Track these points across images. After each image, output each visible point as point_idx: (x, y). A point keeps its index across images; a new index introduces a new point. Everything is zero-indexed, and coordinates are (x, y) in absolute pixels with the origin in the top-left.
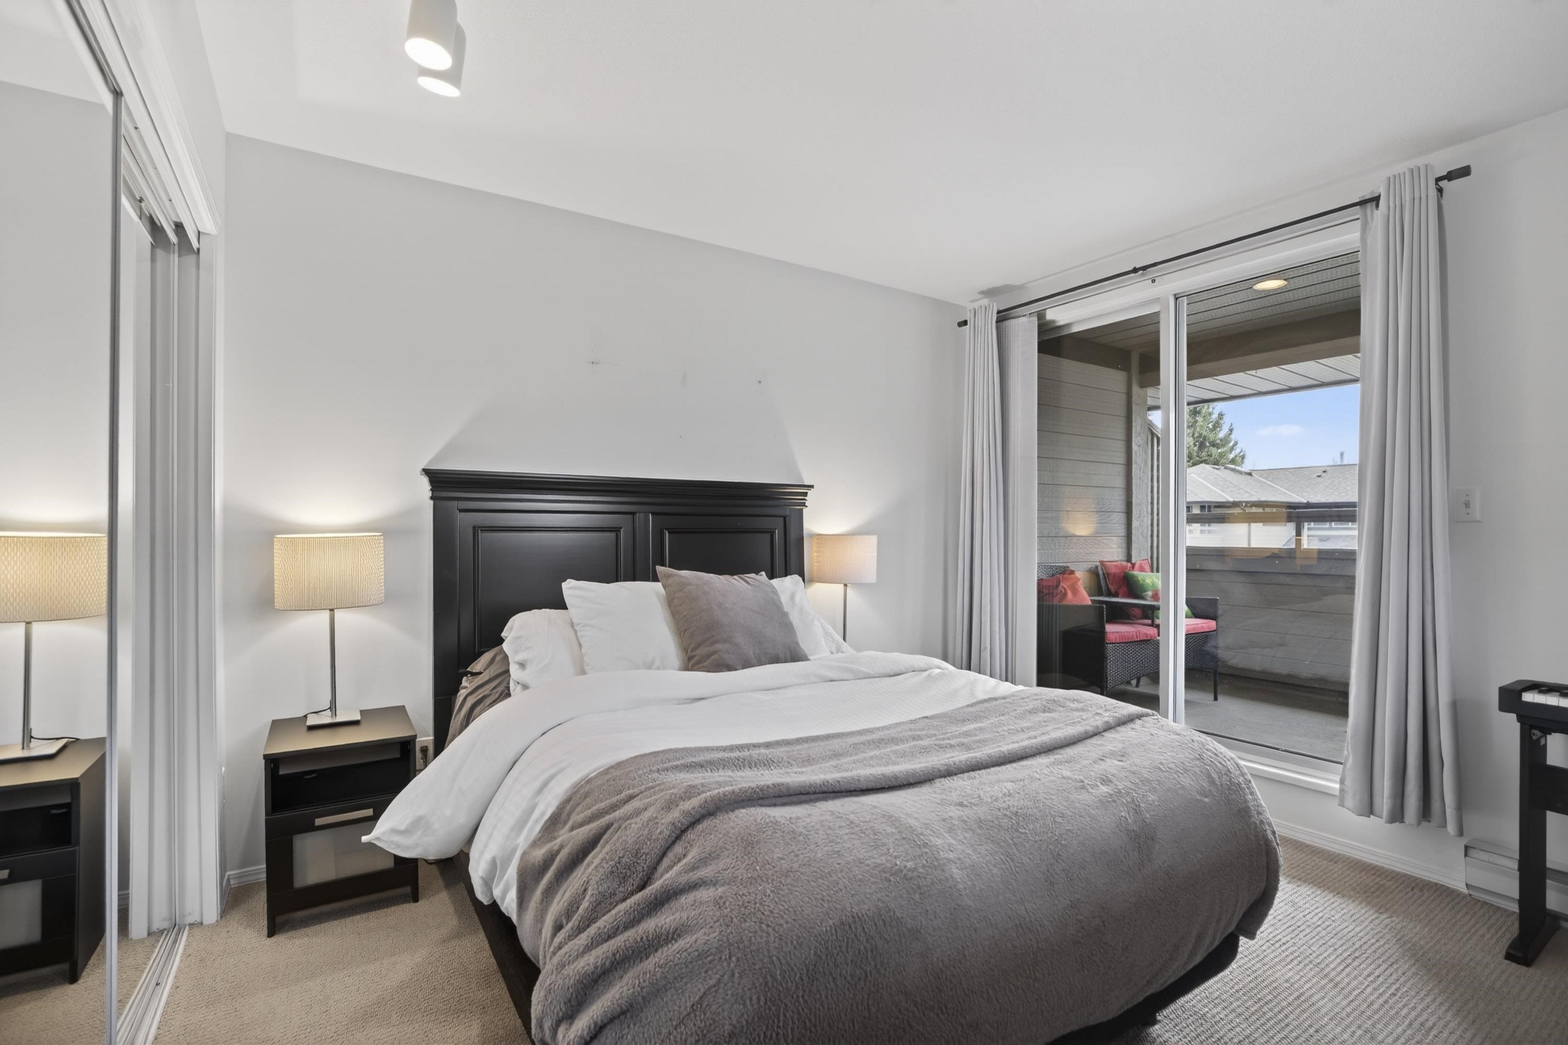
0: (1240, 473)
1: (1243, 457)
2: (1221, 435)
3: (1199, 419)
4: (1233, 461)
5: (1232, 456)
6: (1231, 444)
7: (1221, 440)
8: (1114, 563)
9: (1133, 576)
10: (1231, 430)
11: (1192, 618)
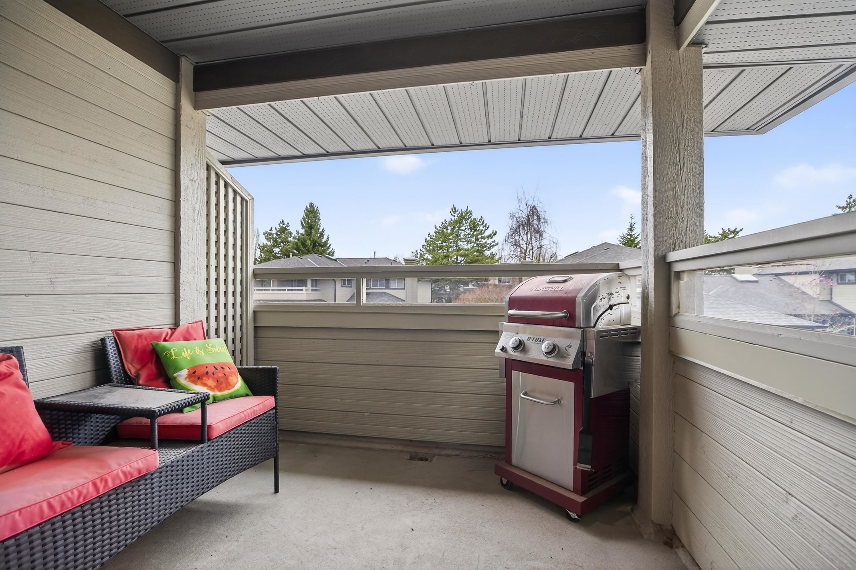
0: (331, 259)
1: (333, 252)
2: (324, 240)
3: (313, 231)
4: (329, 254)
5: (328, 252)
6: (328, 246)
7: (323, 243)
8: (136, 332)
9: (164, 349)
10: (328, 239)
11: (247, 395)
